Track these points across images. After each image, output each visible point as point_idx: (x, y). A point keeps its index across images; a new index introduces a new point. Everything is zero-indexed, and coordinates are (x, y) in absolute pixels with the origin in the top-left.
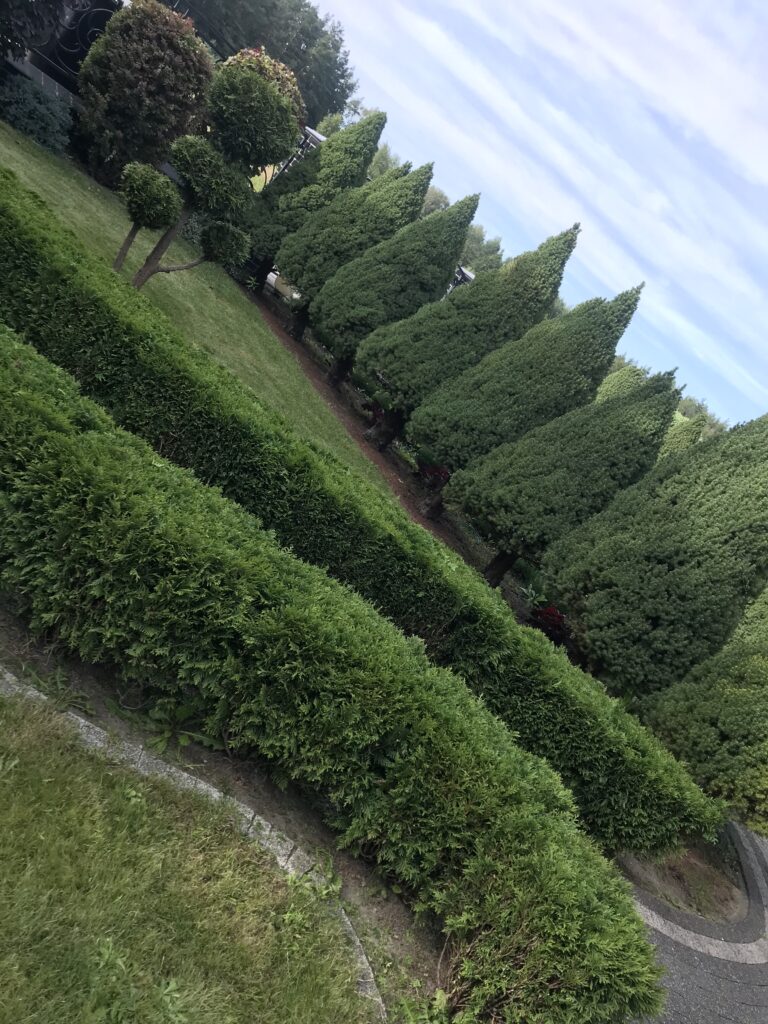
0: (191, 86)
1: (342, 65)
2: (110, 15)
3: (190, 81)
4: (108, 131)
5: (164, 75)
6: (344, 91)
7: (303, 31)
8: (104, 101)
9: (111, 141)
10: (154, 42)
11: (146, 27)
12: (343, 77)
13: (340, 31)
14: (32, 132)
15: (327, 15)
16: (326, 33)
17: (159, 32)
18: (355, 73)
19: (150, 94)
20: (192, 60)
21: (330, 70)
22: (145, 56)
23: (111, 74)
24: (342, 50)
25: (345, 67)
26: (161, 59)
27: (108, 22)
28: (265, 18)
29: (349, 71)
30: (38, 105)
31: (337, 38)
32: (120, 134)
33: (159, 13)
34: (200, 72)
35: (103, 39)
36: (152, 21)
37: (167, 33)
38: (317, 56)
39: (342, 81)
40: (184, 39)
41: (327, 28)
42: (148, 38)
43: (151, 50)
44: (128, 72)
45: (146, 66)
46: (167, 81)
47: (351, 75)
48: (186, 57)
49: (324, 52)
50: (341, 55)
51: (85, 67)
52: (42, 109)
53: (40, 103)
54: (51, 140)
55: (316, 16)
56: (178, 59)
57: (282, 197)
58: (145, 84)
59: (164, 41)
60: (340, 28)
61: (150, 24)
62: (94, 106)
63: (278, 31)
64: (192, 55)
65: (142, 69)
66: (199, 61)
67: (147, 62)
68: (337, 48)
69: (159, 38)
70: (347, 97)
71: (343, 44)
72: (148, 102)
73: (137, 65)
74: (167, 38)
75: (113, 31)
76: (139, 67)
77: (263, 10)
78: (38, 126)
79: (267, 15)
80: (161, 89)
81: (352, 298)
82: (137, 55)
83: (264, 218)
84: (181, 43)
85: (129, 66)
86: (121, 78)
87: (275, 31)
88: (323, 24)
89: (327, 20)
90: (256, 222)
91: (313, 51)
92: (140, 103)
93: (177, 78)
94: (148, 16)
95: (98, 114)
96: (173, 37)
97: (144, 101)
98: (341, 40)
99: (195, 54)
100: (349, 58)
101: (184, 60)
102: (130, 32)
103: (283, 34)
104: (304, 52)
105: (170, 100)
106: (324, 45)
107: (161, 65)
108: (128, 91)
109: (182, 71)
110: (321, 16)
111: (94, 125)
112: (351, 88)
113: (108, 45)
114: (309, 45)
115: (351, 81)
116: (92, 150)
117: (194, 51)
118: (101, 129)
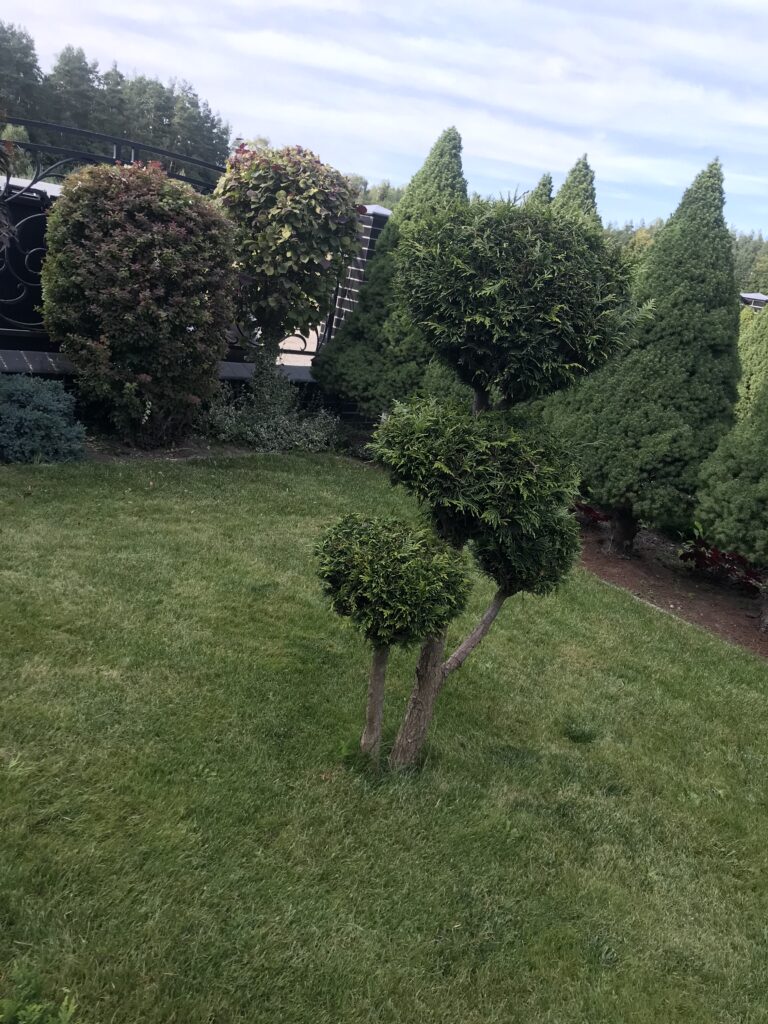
0: (207, 255)
1: (207, 117)
2: (43, 220)
3: (201, 249)
4: (128, 384)
5: (167, 264)
6: (221, 139)
7: (158, 108)
8: (101, 347)
9: (139, 394)
10: (129, 226)
11: (105, 211)
12: (214, 126)
13: (190, 88)
14: (33, 452)
15: (171, 80)
16: (178, 96)
17: (126, 207)
18: (222, 117)
19: (160, 301)
20: (191, 219)
21: (199, 128)
22: (127, 253)
23: (93, 307)
24: (200, 104)
25: (211, 116)
26: (151, 245)
27: (47, 235)
28: (121, 117)
29: (216, 118)
30: (21, 413)
31: (191, 96)
32: (146, 378)
33: (110, 179)
34: (207, 227)
35: (50, 262)
36: (106, 197)
37: (137, 201)
38: (182, 122)
39: (215, 131)
40: (163, 196)
41: (177, 93)
42: (116, 225)
43: (130, 241)
44: (116, 291)
45: (136, 267)
46: (175, 270)
47: (220, 120)
48: (181, 219)
49: (186, 115)
50: (202, 110)
51: (50, 313)
52: (30, 414)
53: (23, 406)
54: (63, 446)
55: (162, 88)
56: (173, 230)
57: (386, 325)
58: (147, 293)
59: (140, 216)
60: (189, 86)
61: (109, 205)
62: (91, 360)
63: (137, 121)
64: (187, 210)
65: (134, 275)
66: (200, 214)
67: (134, 260)
68: (195, 104)
69: (130, 215)
70: (227, 141)
71: (199, 97)
72: (163, 314)
73: (123, 273)
74: (141, 209)
75: (61, 244)
76: (127, 274)
77: (114, 110)
78: (38, 440)
79: (120, 112)
80: (172, 285)
81: (626, 433)
82: (115, 259)
83: (376, 366)
84: (166, 204)
85: (112, 281)
86: (111, 304)
87: (135, 123)
88: (171, 92)
89: (174, 85)
90: (371, 378)
91: (176, 120)
92: (154, 322)
93: (185, 256)
94: (96, 192)
95: (103, 370)
96: (149, 203)
97: (158, 317)
98: (196, 95)
99: (190, 207)
100: (210, 107)
101: (181, 225)
102: (87, 232)
103: (143, 121)
104: (169, 125)
105: (189, 293)
106: (182, 108)
107: (156, 252)
108: (129, 317)
109: (186, 242)
110: (166, 85)
111: (106, 387)
112: (226, 132)
113: (67, 268)
114: (170, 117)
115: (223, 125)
116: (117, 418)
117: (186, 204)
118: (118, 386)
